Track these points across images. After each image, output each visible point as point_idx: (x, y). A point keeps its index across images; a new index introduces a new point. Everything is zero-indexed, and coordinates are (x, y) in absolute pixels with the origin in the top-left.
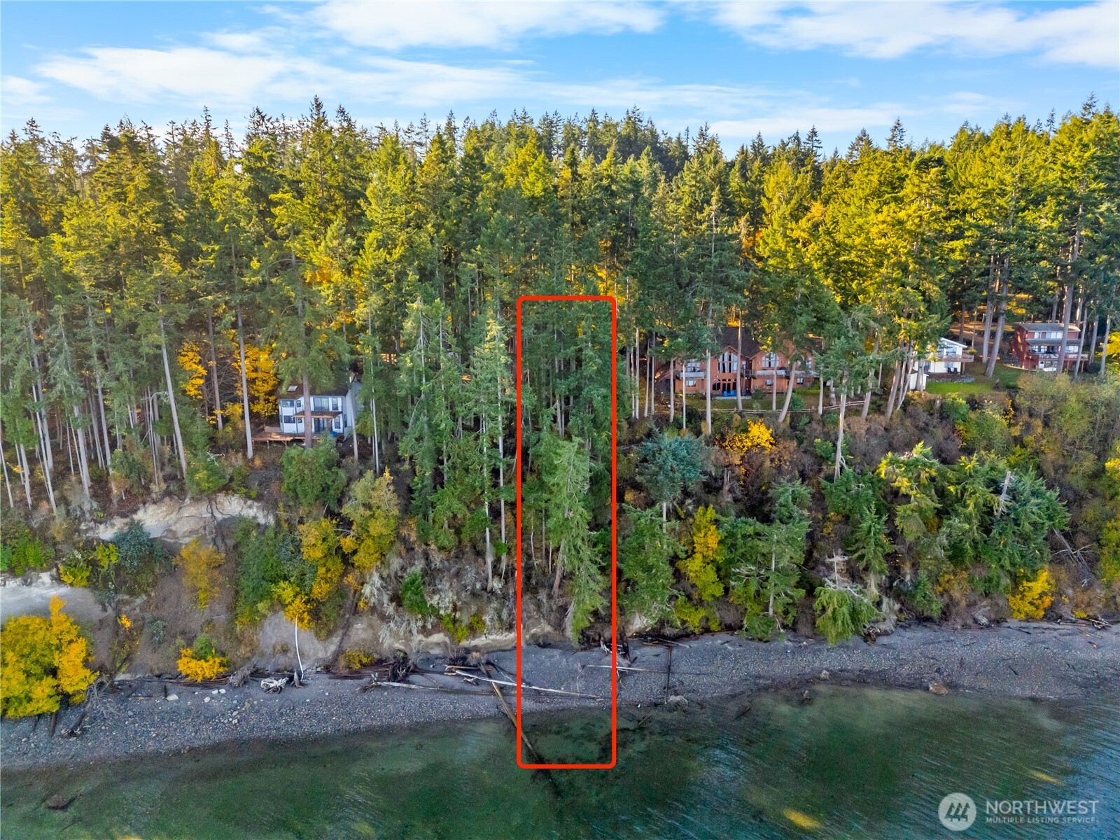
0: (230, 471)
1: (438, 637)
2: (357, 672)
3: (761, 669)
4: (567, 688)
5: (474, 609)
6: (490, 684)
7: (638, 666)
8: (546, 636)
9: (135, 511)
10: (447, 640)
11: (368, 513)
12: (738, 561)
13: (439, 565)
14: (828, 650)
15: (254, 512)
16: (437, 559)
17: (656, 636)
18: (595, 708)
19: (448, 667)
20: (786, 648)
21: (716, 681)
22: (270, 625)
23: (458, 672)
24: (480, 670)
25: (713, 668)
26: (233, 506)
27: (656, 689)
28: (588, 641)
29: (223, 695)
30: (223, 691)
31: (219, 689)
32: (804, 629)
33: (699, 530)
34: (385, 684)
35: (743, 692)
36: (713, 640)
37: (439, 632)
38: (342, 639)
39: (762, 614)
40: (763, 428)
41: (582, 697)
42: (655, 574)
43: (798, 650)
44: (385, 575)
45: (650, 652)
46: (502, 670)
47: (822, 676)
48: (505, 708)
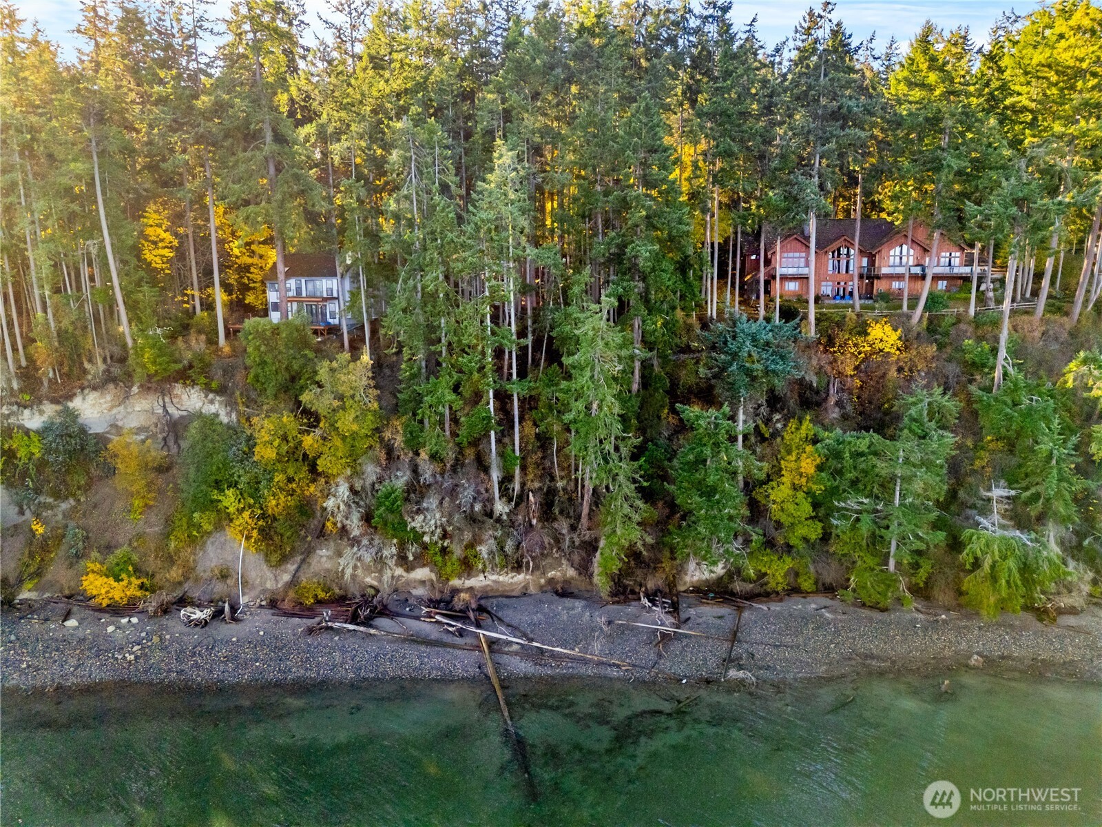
0: (189, 355)
1: (422, 573)
2: (310, 609)
3: (875, 647)
4: (585, 650)
5: (468, 536)
6: (477, 636)
7: (690, 629)
8: (567, 582)
9: (70, 397)
10: (433, 576)
11: (336, 403)
12: (844, 491)
13: (430, 480)
14: (980, 628)
15: (215, 407)
16: (428, 471)
17: (719, 592)
18: (618, 679)
19: (425, 610)
20: (913, 622)
21: (804, 657)
22: (213, 543)
23: (438, 617)
24: (468, 618)
25: (801, 640)
26: (191, 400)
27: (713, 662)
28: (622, 592)
29: (133, 625)
30: (135, 620)
31: (131, 616)
32: (943, 596)
33: (789, 452)
34: (336, 625)
35: (843, 676)
36: (803, 605)
37: (424, 566)
38: (299, 567)
39: (878, 568)
40: (888, 328)
41: (603, 663)
42: (718, 502)
43: (934, 625)
44: (358, 487)
45: (709, 613)
46: (500, 619)
47: (972, 662)
48: (490, 670)
